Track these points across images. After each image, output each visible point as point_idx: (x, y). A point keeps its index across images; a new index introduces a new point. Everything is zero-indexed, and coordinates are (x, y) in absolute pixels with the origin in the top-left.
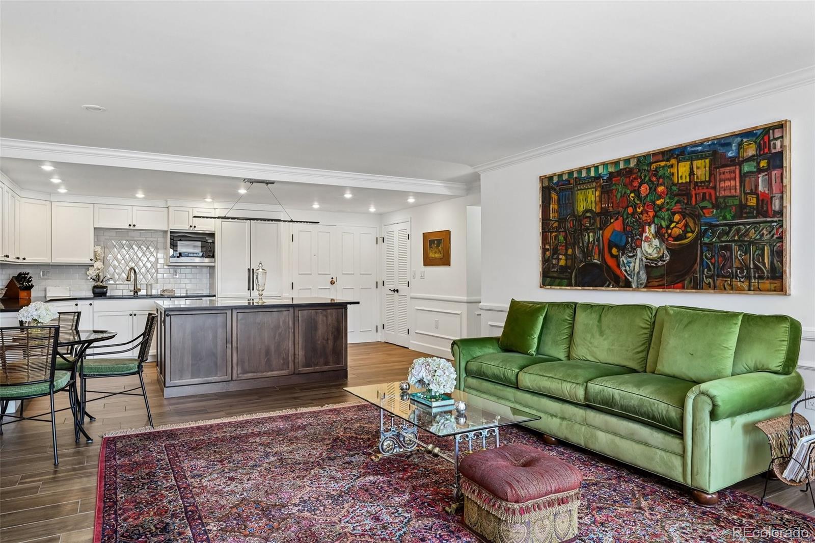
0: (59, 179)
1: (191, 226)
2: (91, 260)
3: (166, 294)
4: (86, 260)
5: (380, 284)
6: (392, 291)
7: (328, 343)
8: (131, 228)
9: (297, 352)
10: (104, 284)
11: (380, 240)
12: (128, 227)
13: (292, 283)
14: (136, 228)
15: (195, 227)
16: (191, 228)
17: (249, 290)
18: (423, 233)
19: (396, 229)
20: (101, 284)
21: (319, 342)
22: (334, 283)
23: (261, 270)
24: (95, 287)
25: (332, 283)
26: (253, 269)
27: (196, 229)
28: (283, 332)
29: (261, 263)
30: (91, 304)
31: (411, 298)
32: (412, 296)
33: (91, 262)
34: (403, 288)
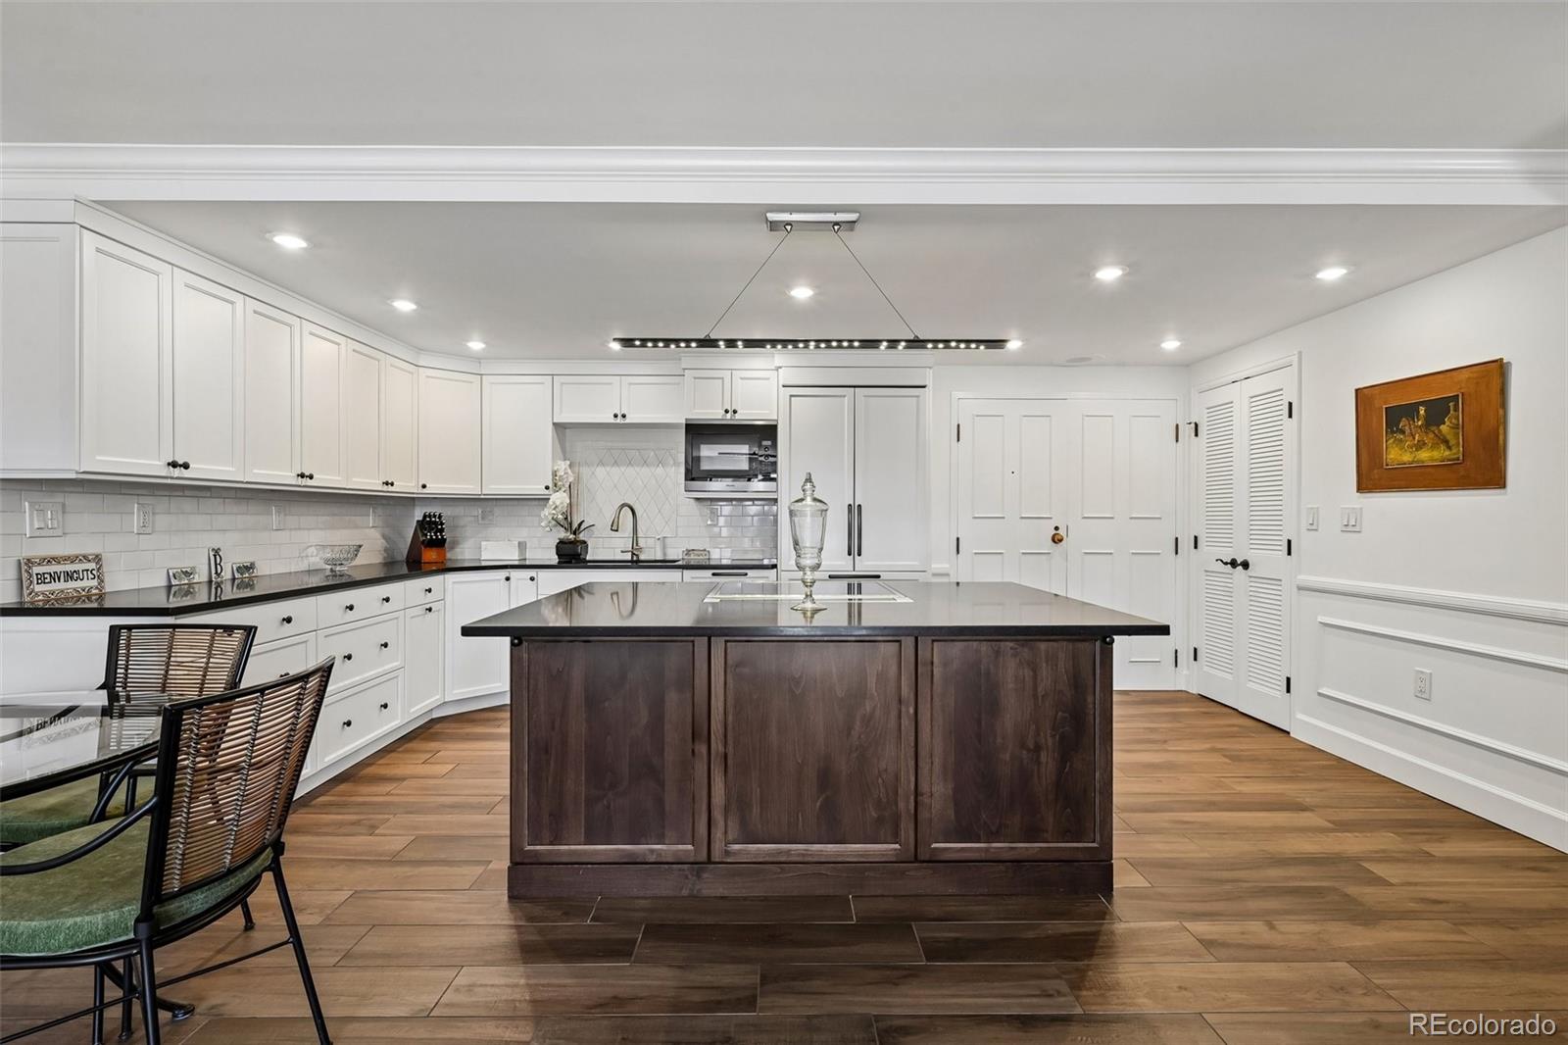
0: (410, 300)
1: (727, 411)
2: (547, 488)
3: (694, 559)
4: (537, 489)
5: (1186, 544)
6: (1226, 563)
7: (1039, 763)
8: (619, 420)
9: (924, 787)
10: (582, 537)
11: (1187, 431)
12: (612, 420)
13: (958, 539)
14: (627, 421)
15: (735, 412)
16: (729, 416)
17: (850, 554)
18: (1357, 390)
19: (1239, 397)
20: (572, 537)
21: (1007, 757)
22: (1061, 541)
23: (809, 500)
24: (562, 542)
25: (1057, 540)
26: (859, 506)
27: (737, 416)
28: (878, 713)
29: (809, 480)
30: (532, 579)
31: (1300, 588)
32: (1302, 584)
33: (547, 492)
34: (1267, 560)
